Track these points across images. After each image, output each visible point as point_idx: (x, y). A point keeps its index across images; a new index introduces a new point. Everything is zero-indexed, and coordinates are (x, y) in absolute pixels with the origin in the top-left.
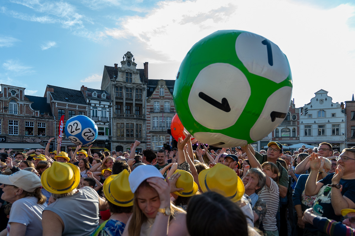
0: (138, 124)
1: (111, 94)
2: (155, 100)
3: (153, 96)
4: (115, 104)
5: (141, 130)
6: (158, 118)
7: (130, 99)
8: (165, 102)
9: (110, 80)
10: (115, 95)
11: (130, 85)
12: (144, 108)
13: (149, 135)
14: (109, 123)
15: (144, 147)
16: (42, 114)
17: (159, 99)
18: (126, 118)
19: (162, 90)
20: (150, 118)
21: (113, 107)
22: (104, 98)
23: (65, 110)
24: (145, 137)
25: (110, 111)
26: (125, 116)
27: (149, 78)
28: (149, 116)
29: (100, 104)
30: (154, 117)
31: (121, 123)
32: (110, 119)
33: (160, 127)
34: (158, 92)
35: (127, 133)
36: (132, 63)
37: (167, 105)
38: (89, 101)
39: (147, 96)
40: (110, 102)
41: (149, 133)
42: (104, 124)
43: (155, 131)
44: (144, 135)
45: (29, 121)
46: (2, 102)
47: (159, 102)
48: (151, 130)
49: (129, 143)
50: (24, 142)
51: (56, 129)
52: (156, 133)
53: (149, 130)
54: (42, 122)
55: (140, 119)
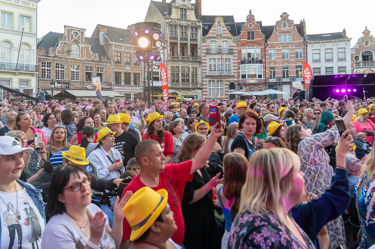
0: (193, 68)
1: (165, 34)
2: (212, 40)
3: (209, 35)
4: (169, 45)
5: (196, 75)
6: (215, 60)
7: (185, 39)
8: (223, 41)
9: (163, 18)
10: (169, 34)
11: (185, 22)
12: (199, 49)
15: (200, 94)
16: (100, 57)
17: (216, 38)
18: (181, 61)
19: (219, 28)
20: (206, 60)
21: (167, 49)
23: (121, 52)
24: (201, 83)
25: (164, 53)
26: (180, 59)
28: (205, 58)
30: (210, 59)
31: (176, 67)
32: (164, 62)
33: (218, 70)
34: (215, 30)
35: (182, 78)
37: (225, 45)
39: (203, 35)
40: (165, 43)
41: (205, 78)
42: (159, 68)
43: (212, 76)
44: (199, 81)
45: (89, 66)
46: (66, 45)
47: (216, 41)
48: (208, 74)
49: (184, 90)
50: (85, 89)
51: (113, 74)
52: (213, 78)
53: (205, 74)
54: (100, 66)
55: (195, 62)
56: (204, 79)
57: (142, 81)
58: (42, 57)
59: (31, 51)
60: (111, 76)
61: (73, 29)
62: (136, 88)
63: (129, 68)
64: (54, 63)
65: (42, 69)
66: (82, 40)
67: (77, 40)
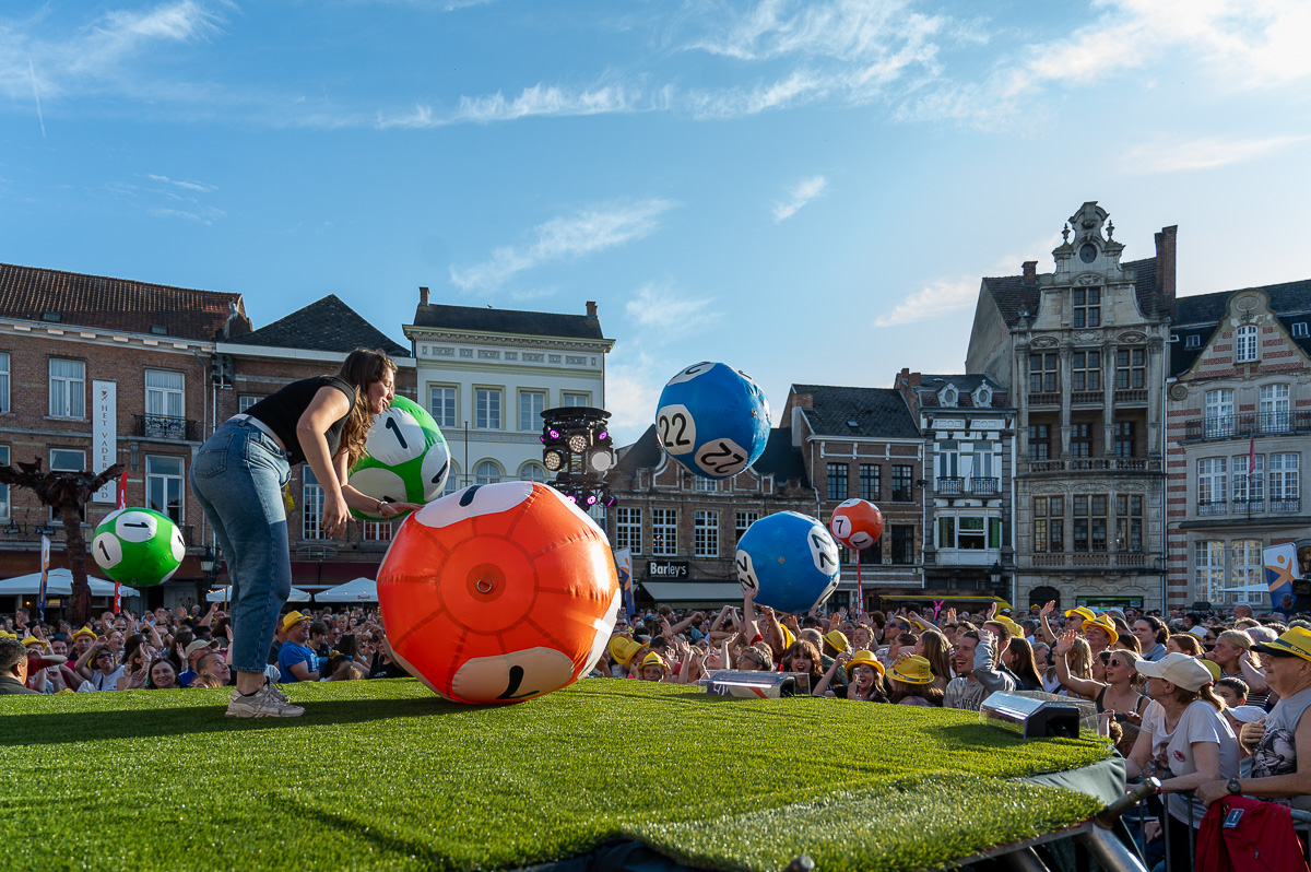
0: (1126, 496)
1: (1011, 387)
2: (1212, 385)
3: (1200, 368)
4: (1025, 421)
5: (1139, 521)
6: (1224, 462)
7: (1091, 395)
8: (1263, 387)
9: (1008, 331)
10: (1026, 386)
11: (1092, 336)
12: (1154, 425)
13: (1180, 538)
14: (1000, 501)
15: (1157, 591)
16: (781, 484)
17: (1232, 376)
18: (1072, 476)
19: (1247, 335)
20: (1184, 464)
21: (1018, 437)
22: (982, 405)
23: (847, 465)
24: (1158, 550)
25: (1005, 454)
26: (1067, 468)
27: (1180, 294)
28: (1180, 457)
29: (967, 431)
30: (1201, 461)
31: (1052, 497)
32: (1006, 484)
33: (1236, 501)
34: (1228, 347)
35: (1078, 536)
36: (1103, 245)
37: (1275, 398)
38: (930, 423)
39: (1173, 374)
40: (1009, 418)
41: (1176, 532)
42: (985, 505)
43: (1209, 523)
44: (1153, 540)
45: (747, 511)
47: (1231, 390)
48: (1190, 516)
49: (1085, 576)
50: (733, 578)
52: (1213, 532)
53: (1178, 518)
55: (1133, 474)
56: (1172, 538)
57: (920, 552)
58: (617, 497)
62: (901, 574)
64: (648, 511)
65: (619, 529)
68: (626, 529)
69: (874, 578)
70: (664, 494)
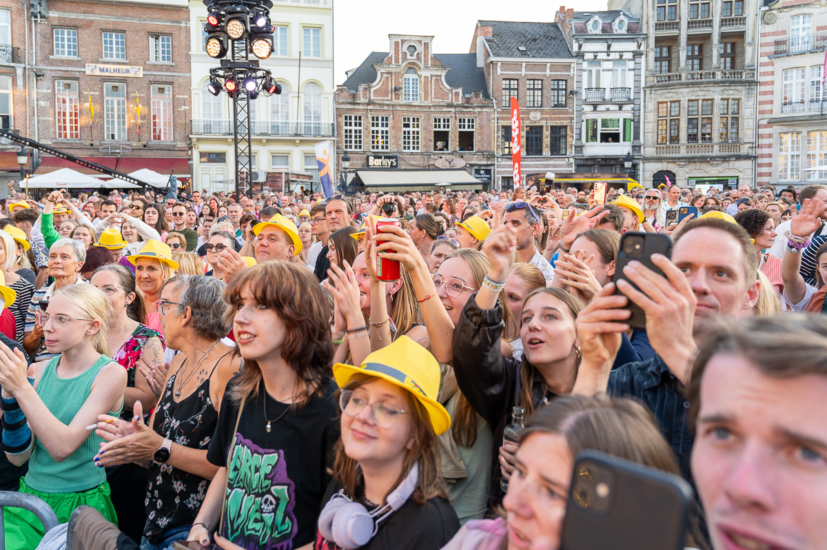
0: (728, 100)
1: (642, 17)
2: (796, 11)
4: (652, 43)
5: (737, 119)
6: (803, 71)
7: (703, 22)
10: (653, 16)
13: (768, 131)
14: (632, 106)
15: (749, 172)
16: (467, 96)
17: (811, 4)
18: (687, 85)
20: (772, 73)
21: (646, 56)
22: (619, 32)
23: (517, 80)
24: (751, 141)
25: (636, 70)
26: (683, 79)
28: (769, 69)
29: (608, 53)
30: (786, 71)
31: (671, 102)
32: (637, 92)
33: (812, 101)
35: (690, 131)
38: (580, 47)
39: (765, 4)
40: (640, 42)
41: (765, 126)
42: (620, 108)
43: (791, 119)
44: (747, 133)
45: (442, 117)
46: (391, 76)
47: (810, 15)
48: (777, 114)
49: (695, 162)
50: (432, 167)
51: (498, 131)
52: (793, 125)
53: (766, 116)
54: (467, 117)
55: (734, 82)
56: (762, 131)
57: (571, 146)
58: (344, 106)
59: (324, 96)
60: (493, 137)
61: (406, 39)
62: (557, 163)
63: (538, 115)
64: (367, 117)
65: (346, 131)
66: (426, 61)
67: (414, 64)
68: (351, 131)
69: (536, 166)
70: (379, 104)
